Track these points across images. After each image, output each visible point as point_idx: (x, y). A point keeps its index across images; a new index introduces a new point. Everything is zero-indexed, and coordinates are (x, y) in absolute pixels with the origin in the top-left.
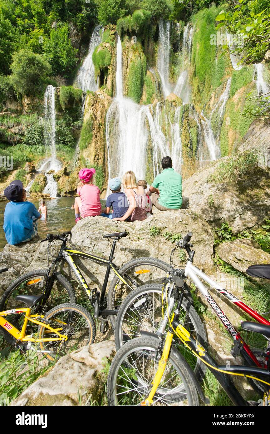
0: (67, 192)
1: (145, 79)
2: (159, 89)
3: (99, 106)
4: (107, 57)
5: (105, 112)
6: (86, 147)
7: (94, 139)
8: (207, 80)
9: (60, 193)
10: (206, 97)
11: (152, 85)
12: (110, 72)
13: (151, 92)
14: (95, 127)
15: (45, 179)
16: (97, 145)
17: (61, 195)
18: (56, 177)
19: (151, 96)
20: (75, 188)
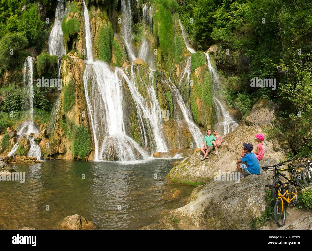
0: (50, 155)
1: (113, 43)
2: (126, 53)
3: (76, 69)
4: (76, 25)
5: (82, 74)
6: (71, 109)
7: (77, 101)
8: (169, 53)
9: (44, 156)
10: (170, 67)
11: (120, 49)
12: (79, 37)
13: (119, 55)
14: (76, 88)
15: (29, 142)
16: (80, 106)
17: (45, 158)
18: (37, 140)
19: (120, 59)
20: (57, 151)
